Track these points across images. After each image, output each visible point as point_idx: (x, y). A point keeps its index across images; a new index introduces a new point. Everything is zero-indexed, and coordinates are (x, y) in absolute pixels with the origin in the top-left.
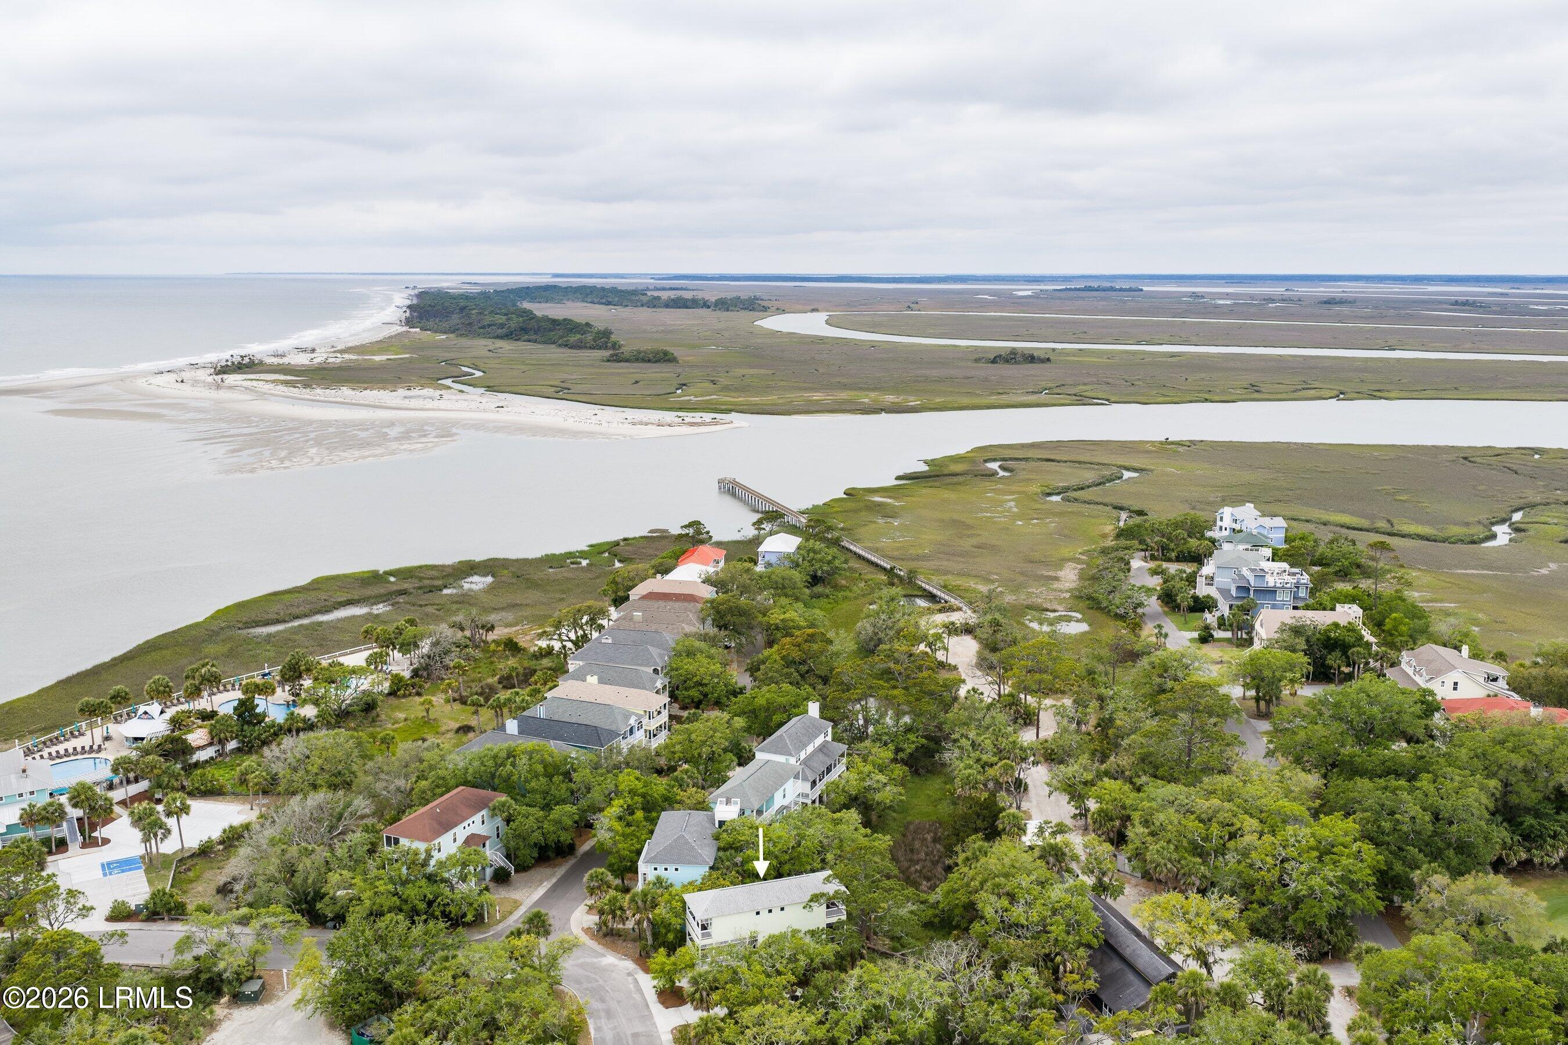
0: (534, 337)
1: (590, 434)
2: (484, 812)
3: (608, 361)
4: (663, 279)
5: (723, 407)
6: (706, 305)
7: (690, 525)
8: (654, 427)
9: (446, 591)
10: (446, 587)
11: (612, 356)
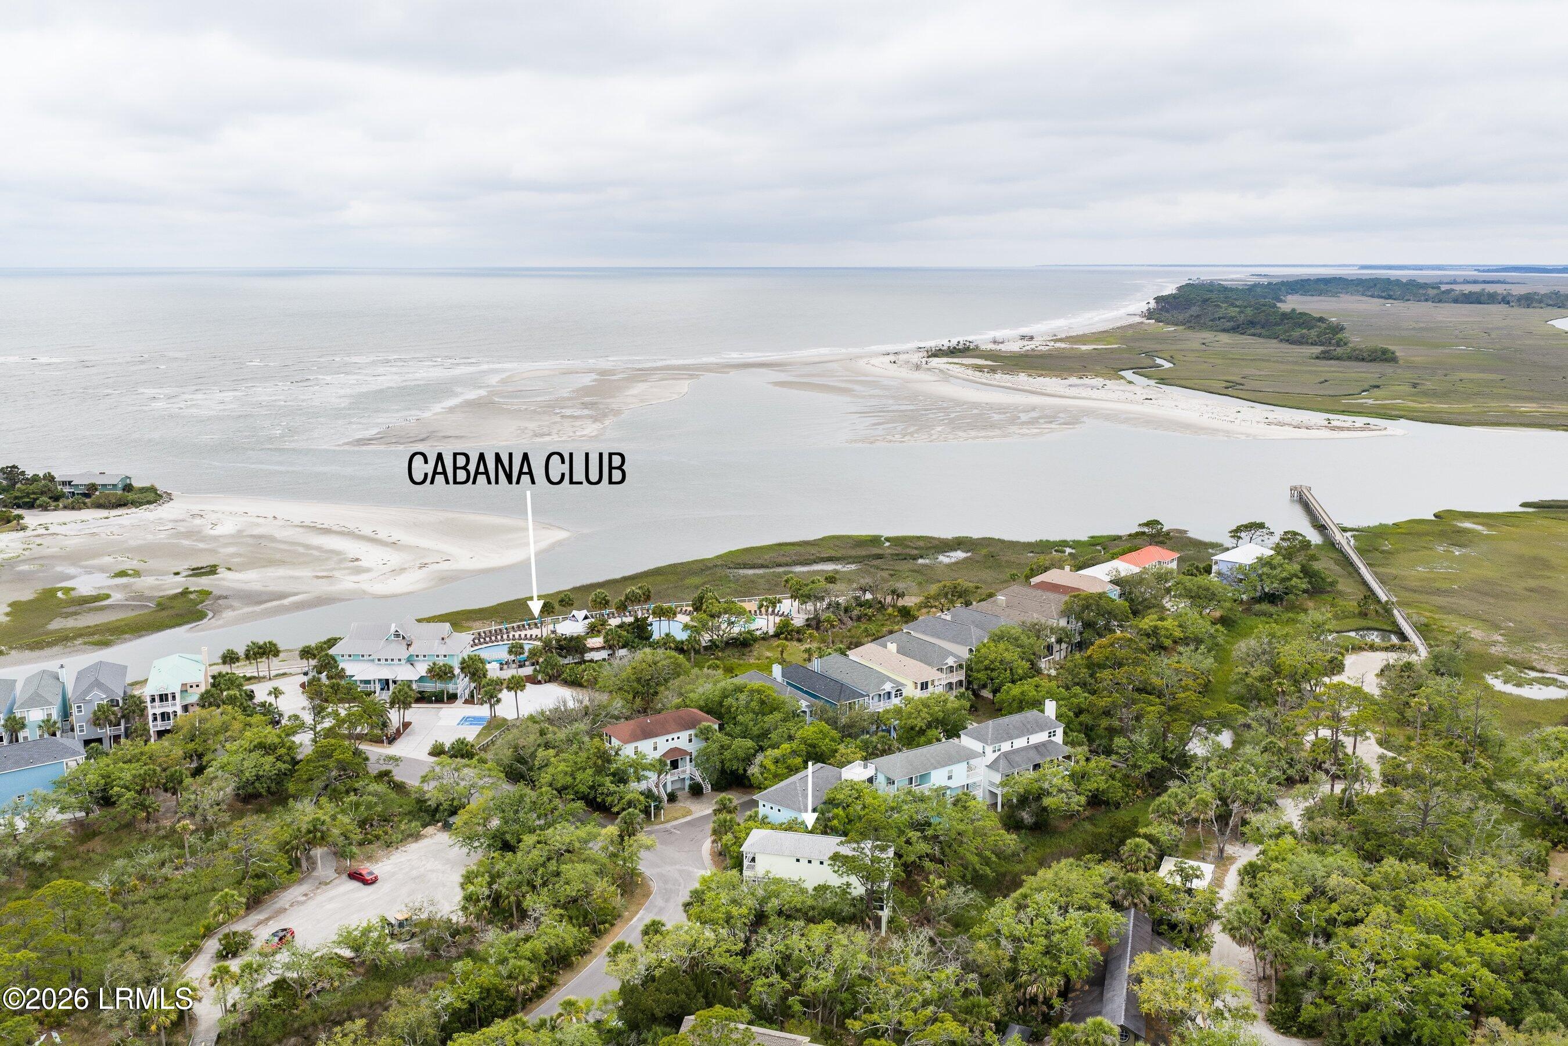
0: (1263, 332)
1: (1215, 431)
2: (692, 732)
3: (1317, 358)
4: (1488, 271)
5: (1394, 413)
6: (1505, 300)
7: (1147, 524)
8: (1291, 429)
9: (920, 561)
10: (922, 557)
11: (1323, 352)
